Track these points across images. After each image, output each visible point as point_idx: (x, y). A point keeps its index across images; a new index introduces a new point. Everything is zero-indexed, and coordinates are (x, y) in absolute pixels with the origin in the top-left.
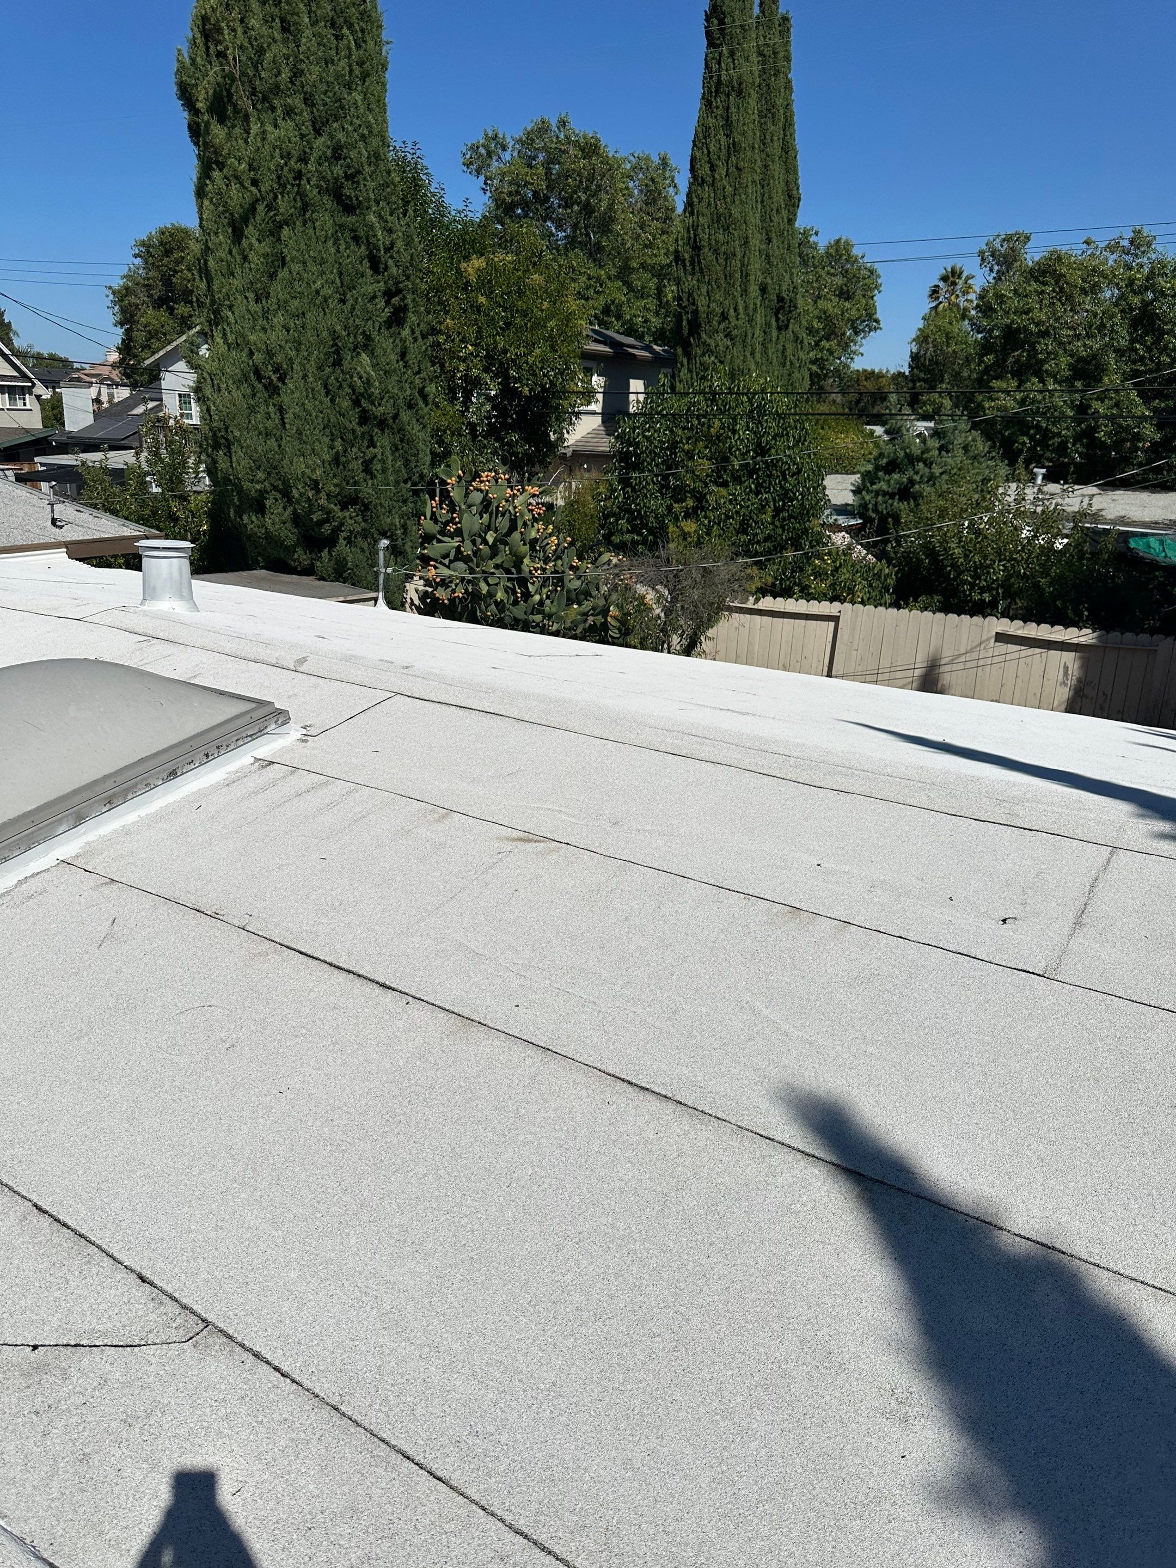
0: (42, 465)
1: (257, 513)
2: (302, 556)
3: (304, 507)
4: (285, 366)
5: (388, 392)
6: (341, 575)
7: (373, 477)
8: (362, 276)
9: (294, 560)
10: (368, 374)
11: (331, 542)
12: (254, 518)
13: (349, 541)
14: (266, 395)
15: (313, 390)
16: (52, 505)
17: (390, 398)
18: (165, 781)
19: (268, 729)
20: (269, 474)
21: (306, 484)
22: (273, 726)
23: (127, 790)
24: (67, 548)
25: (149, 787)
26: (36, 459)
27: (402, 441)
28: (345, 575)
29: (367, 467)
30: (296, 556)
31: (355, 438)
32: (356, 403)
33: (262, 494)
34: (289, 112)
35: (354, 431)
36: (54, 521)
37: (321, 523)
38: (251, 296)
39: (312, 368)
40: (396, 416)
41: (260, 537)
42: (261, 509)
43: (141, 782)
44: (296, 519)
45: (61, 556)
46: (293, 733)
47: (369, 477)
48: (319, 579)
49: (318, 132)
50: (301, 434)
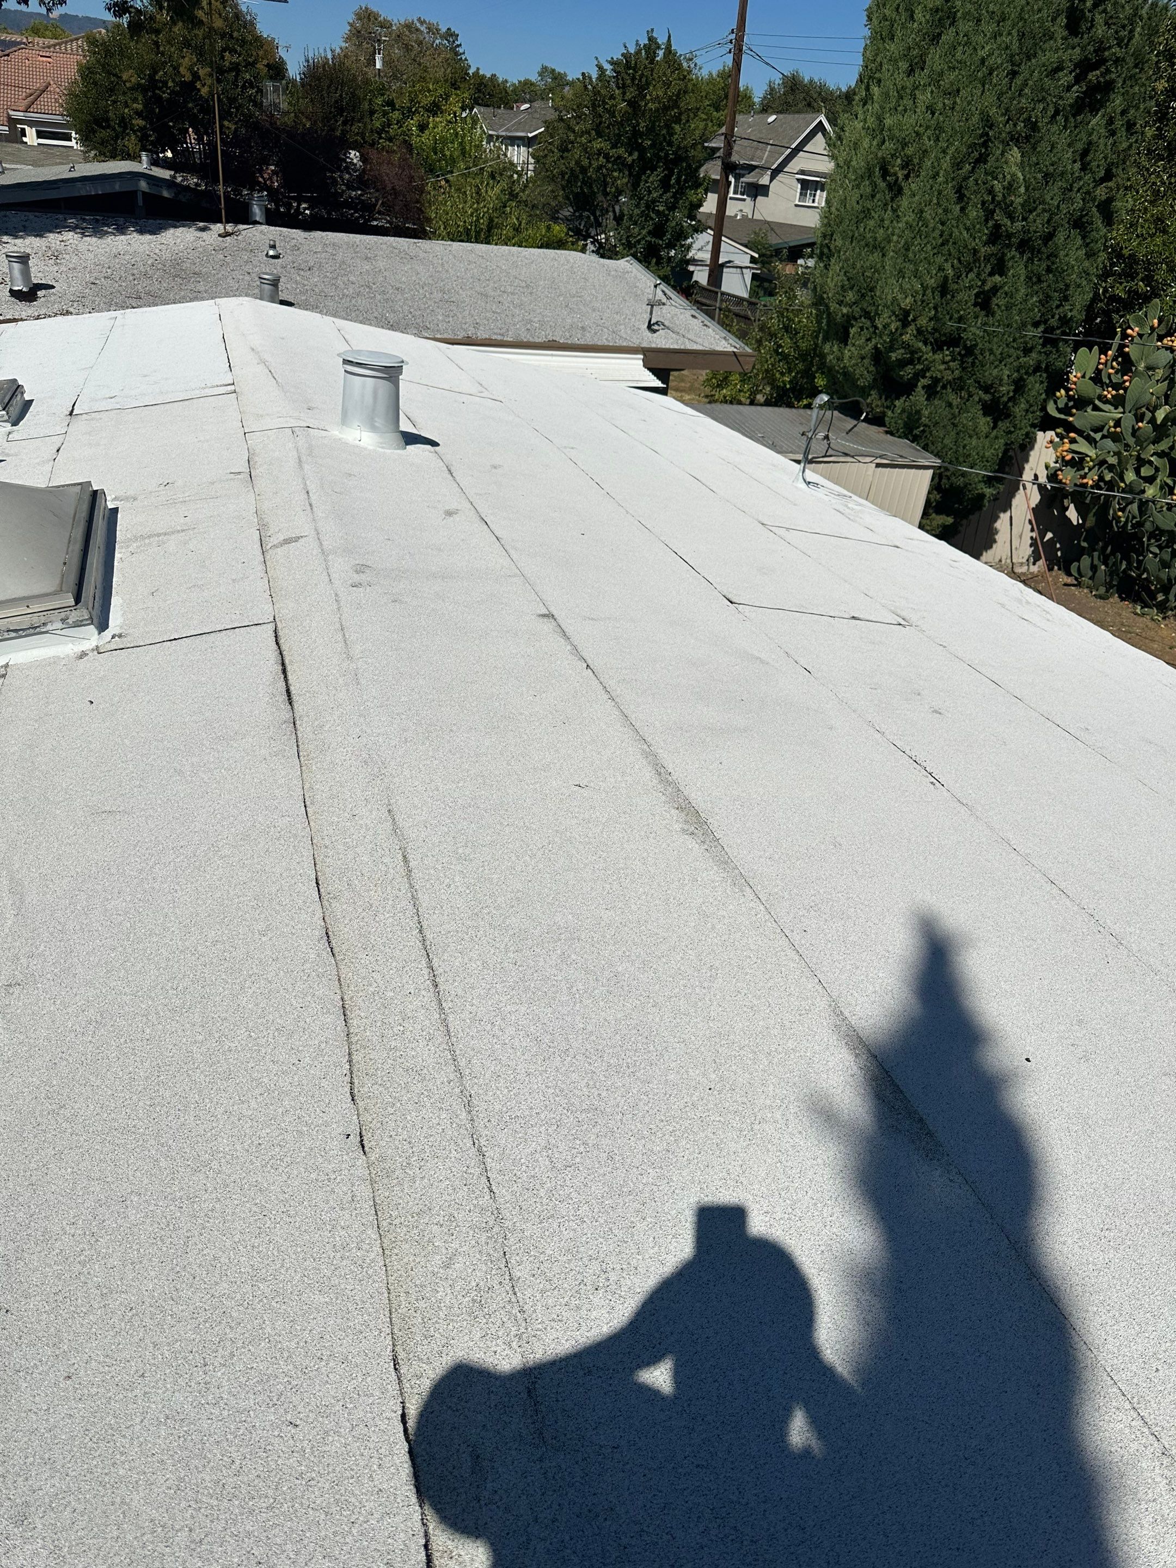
1: (840, 342)
2: (874, 400)
3: (885, 342)
4: (916, 161)
6: (911, 432)
7: (989, 312)
9: (866, 405)
10: (1012, 176)
11: (909, 388)
12: (835, 348)
13: (929, 390)
14: (888, 197)
15: (940, 194)
20: (863, 296)
21: (894, 313)
28: (916, 432)
29: (984, 301)
30: (869, 400)
31: (975, 261)
32: (990, 214)
33: (849, 320)
35: (976, 251)
37: (901, 364)
39: (946, 163)
41: (837, 372)
44: (878, 357)
45: (637, 362)
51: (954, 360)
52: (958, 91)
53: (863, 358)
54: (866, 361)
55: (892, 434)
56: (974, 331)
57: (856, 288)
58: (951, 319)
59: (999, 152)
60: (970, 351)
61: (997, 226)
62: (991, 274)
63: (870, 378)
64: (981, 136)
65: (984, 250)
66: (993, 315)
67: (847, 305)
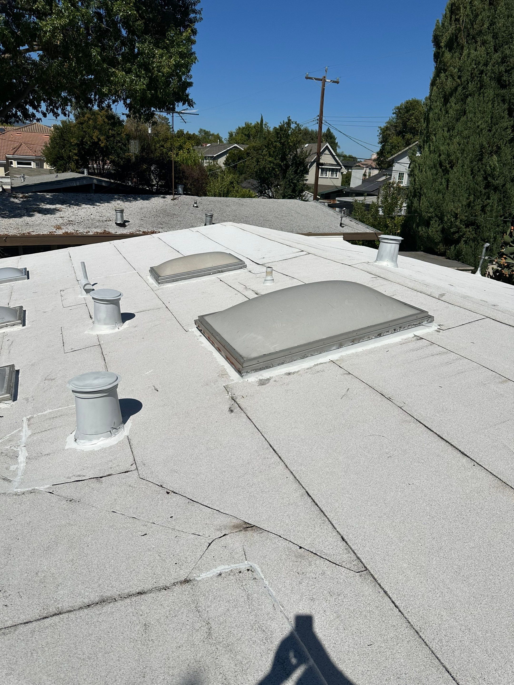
0: (338, 201)
1: (426, 226)
2: (441, 247)
3: (448, 225)
4: (454, 161)
5: (503, 174)
6: (458, 257)
7: (485, 213)
8: (503, 118)
9: (437, 249)
10: (495, 165)
11: (457, 242)
12: (424, 229)
13: (466, 242)
14: (442, 174)
15: (465, 172)
16: (342, 218)
17: (503, 176)
18: (376, 337)
19: (423, 323)
20: (435, 209)
21: (452, 215)
22: (426, 322)
23: (361, 338)
24: (344, 236)
25: (369, 338)
26: (337, 199)
27: (504, 197)
28: (460, 258)
29: (483, 209)
30: (439, 247)
31: (480, 195)
32: (485, 178)
33: (430, 218)
34: (484, 43)
35: (481, 192)
36: (341, 224)
37: (454, 233)
38: (446, 129)
39: (467, 162)
40: (504, 185)
41: (424, 237)
42: (427, 224)
43: (366, 336)
44: (443, 230)
45: (341, 238)
46: (434, 327)
47: (483, 213)
48: (447, 258)
49: (496, 51)
50: (454, 192)
51: (473, 231)
52: (469, 137)
53: (437, 232)
54: (439, 233)
55: (449, 259)
56: (480, 219)
57: (433, 207)
58: (471, 216)
59: (487, 157)
60: (478, 227)
61: (489, 182)
62: (486, 199)
63: (440, 239)
64: (480, 152)
65: (484, 191)
66: (486, 213)
67: (430, 213)
